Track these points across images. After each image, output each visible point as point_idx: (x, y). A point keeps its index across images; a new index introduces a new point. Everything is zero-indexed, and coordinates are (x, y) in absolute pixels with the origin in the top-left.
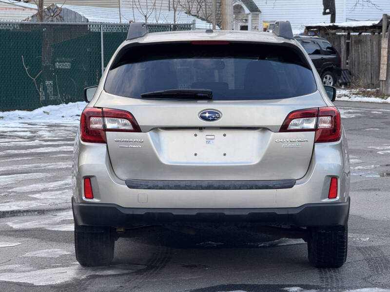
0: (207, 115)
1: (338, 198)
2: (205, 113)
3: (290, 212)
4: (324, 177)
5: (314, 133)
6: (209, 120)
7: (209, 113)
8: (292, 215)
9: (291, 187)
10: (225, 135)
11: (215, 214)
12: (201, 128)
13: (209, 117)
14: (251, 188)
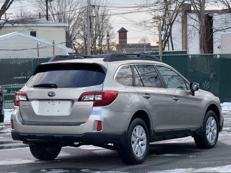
0: (50, 94)
1: (102, 131)
2: (49, 93)
3: (79, 136)
4: (94, 121)
5: (93, 102)
6: (51, 96)
7: (51, 93)
8: (80, 137)
9: (79, 125)
10: (59, 103)
11: (51, 136)
12: (49, 100)
13: (51, 95)
14: (64, 125)
